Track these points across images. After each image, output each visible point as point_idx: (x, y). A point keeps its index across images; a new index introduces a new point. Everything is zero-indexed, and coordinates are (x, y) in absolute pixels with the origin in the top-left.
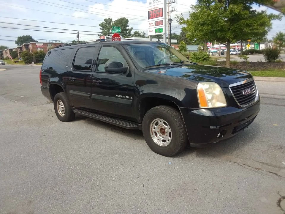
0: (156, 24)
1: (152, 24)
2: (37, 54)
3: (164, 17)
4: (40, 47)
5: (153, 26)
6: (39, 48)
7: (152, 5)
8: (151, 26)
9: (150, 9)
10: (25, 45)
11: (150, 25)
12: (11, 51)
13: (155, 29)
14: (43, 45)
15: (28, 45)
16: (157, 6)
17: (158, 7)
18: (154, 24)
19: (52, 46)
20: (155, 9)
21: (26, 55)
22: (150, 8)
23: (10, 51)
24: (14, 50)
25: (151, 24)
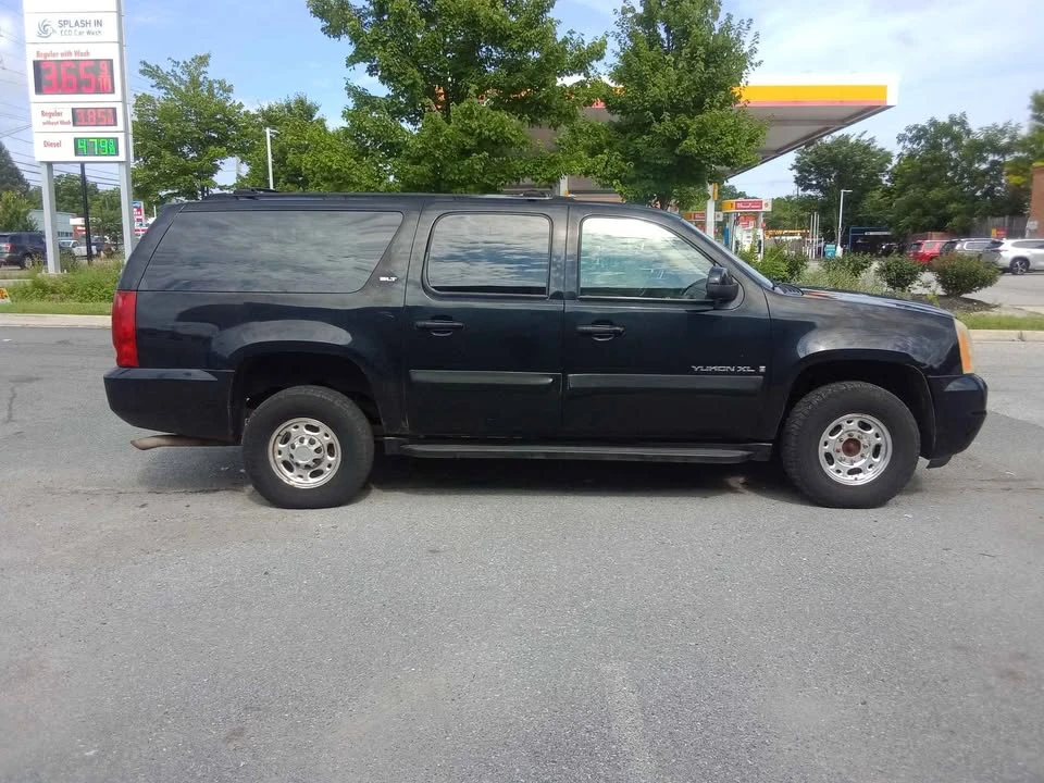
0: (79, 117)
1: (59, 114)
3: (118, 95)
5: (62, 123)
7: (54, 38)
8: (48, 123)
9: (42, 51)
11: (46, 119)
13: (76, 140)
16: (83, 49)
17: (87, 54)
18: (68, 117)
20: (73, 58)
22: (45, 49)
25: (51, 115)
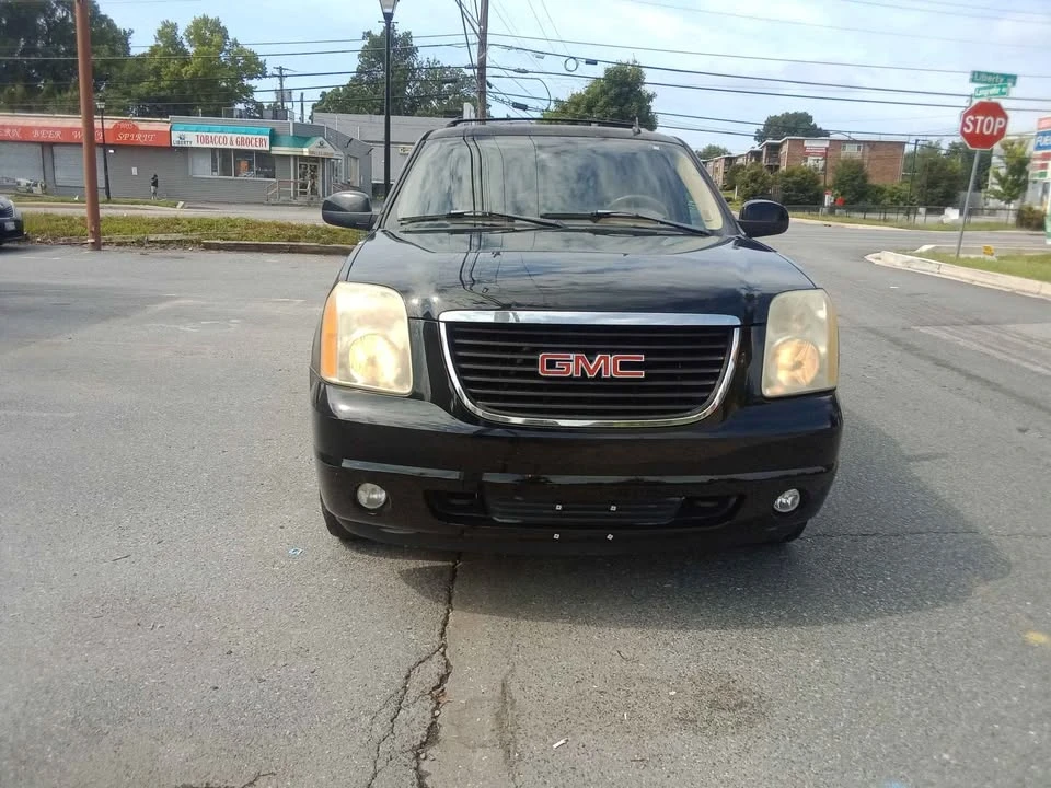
2: (789, 179)
4: (815, 154)
6: (810, 158)
10: (768, 145)
12: (731, 164)
14: (827, 149)
15: (778, 147)
19: (859, 149)
21: (755, 181)
23: (725, 165)
24: (740, 161)
